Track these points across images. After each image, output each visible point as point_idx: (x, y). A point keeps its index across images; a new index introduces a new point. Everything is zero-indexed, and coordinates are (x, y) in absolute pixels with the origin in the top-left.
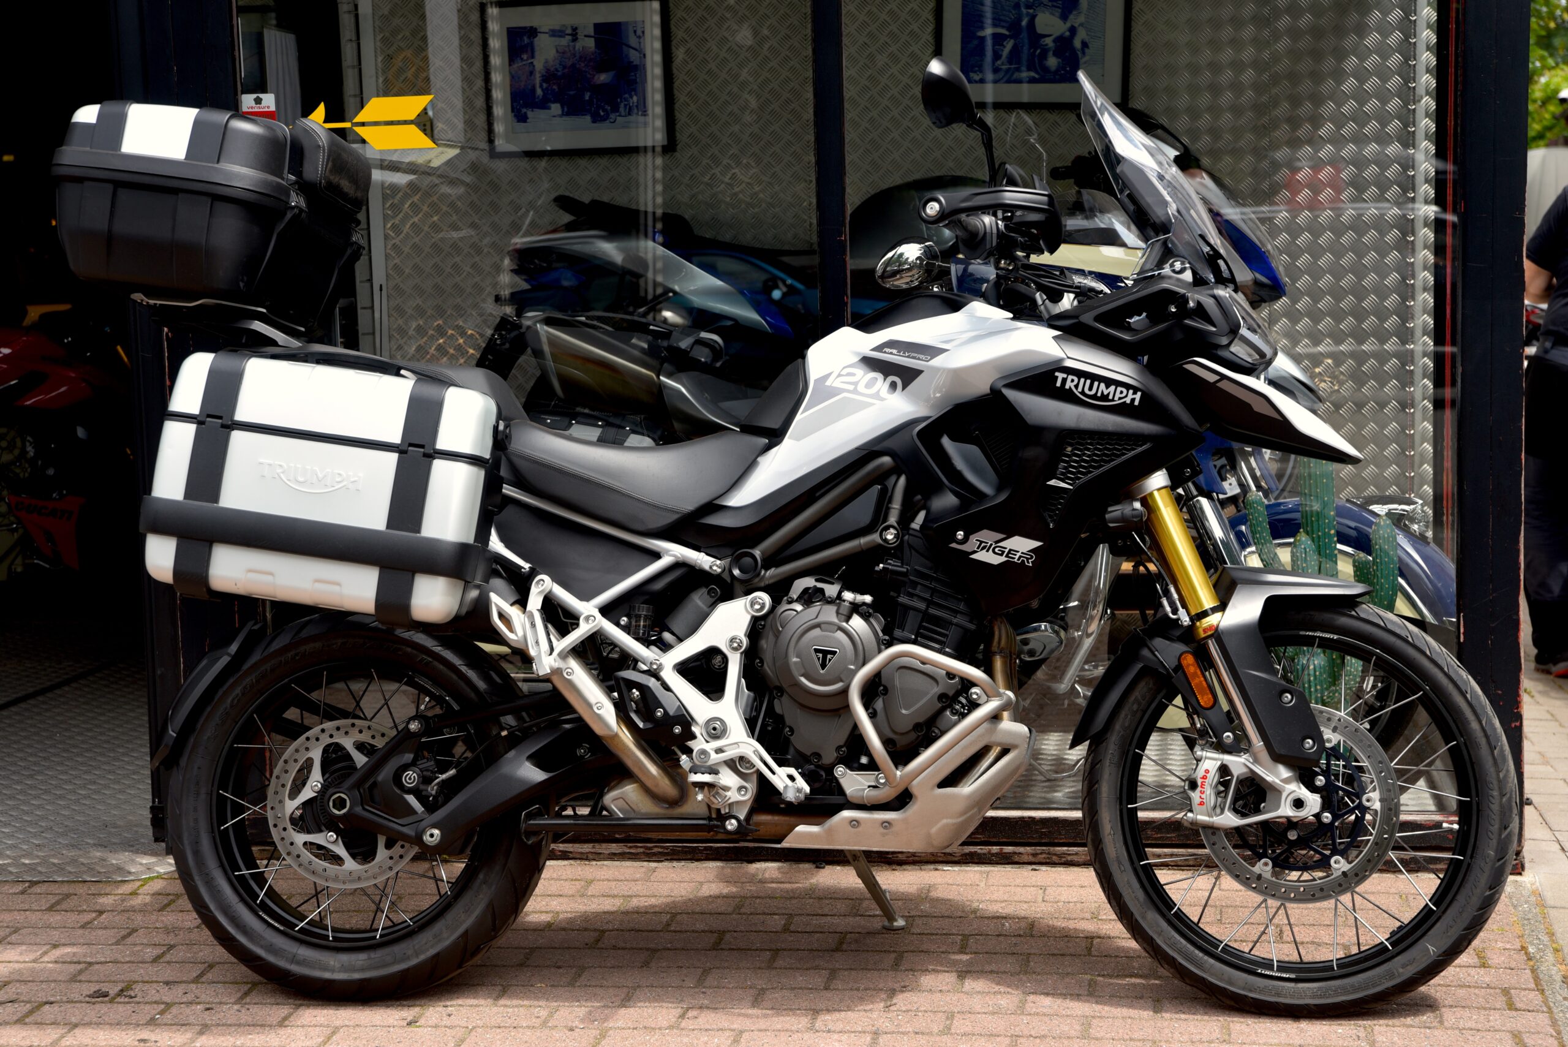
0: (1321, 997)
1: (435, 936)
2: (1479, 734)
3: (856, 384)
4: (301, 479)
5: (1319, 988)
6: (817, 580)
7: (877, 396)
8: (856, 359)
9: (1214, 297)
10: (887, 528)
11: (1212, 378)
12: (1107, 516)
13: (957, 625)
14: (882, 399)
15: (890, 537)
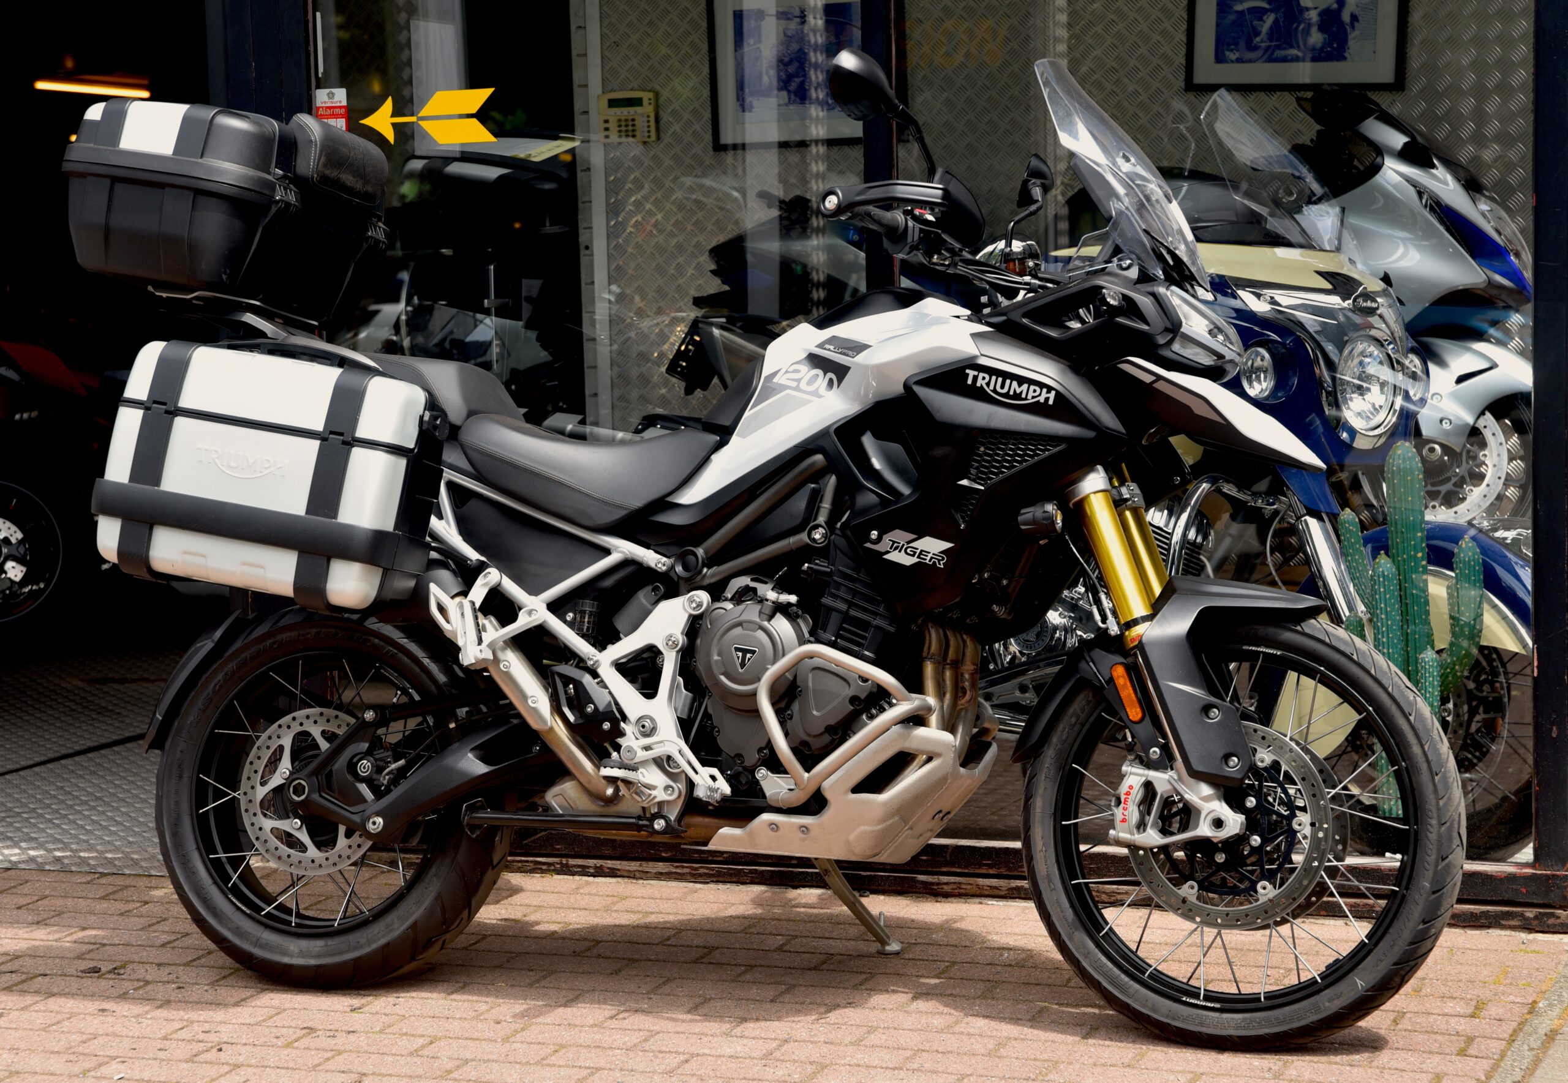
0: (1244, 1028)
1: (387, 927)
2: (1420, 758)
3: (799, 380)
4: (233, 464)
5: (1244, 1020)
6: (752, 580)
7: (816, 394)
8: (805, 355)
9: (1154, 295)
10: (817, 527)
11: (1148, 379)
12: (1020, 518)
13: (877, 627)
14: (820, 397)
15: (817, 536)
